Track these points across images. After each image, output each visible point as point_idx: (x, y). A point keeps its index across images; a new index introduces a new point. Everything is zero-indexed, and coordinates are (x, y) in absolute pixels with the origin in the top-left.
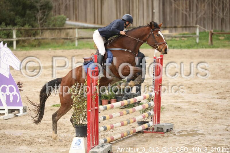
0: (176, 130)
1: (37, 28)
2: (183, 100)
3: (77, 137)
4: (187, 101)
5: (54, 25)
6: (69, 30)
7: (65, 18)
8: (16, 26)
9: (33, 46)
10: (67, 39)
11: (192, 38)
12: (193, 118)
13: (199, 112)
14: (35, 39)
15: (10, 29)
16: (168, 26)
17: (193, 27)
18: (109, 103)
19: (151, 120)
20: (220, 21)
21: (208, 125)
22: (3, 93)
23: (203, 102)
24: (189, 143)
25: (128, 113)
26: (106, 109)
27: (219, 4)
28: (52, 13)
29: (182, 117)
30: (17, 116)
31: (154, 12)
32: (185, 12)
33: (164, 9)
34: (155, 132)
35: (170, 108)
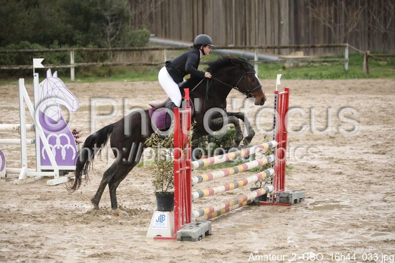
0: (309, 201)
1: (105, 49)
2: (322, 157)
3: (159, 210)
4: (327, 157)
5: (132, 45)
6: (153, 52)
7: (148, 34)
8: (75, 46)
9: (100, 76)
10: (151, 65)
11: (338, 63)
12: (334, 183)
13: (344, 174)
14: (103, 65)
15: (66, 51)
20: (381, 37)
21: (357, 193)
22: (51, 146)
23: (351, 159)
24: (327, 220)
27: (379, 12)
28: (128, 27)
29: (318, 181)
31: (282, 25)
32: (328, 25)
33: (296, 19)
34: (277, 204)
35: (301, 168)
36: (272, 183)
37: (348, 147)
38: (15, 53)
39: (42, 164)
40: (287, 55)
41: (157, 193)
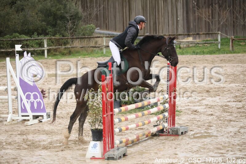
1: (66, 37)
2: (201, 104)
3: (93, 141)
4: (204, 104)
5: (84, 35)
6: (97, 39)
7: (94, 28)
8: (47, 36)
9: (63, 55)
10: (96, 47)
11: (214, 44)
12: (207, 121)
13: (214, 115)
14: (65, 48)
15: (42, 39)
20: (242, 28)
21: (221, 127)
22: (28, 100)
23: (219, 106)
24: (202, 145)
26: (121, 111)
27: (240, 12)
28: (81, 23)
29: (198, 120)
30: (42, 122)
31: (179, 20)
32: (207, 20)
33: (187, 17)
34: (170, 135)
35: (187, 111)
36: (167, 121)
37: (218, 98)
38: (9, 41)
39: (22, 112)
40: (182, 40)
41: (92, 129)
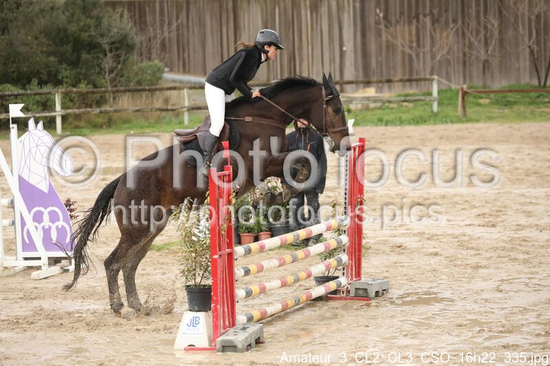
0: (395, 293)
1: (103, 89)
2: (408, 232)
3: (190, 310)
4: (416, 232)
5: (139, 83)
6: (169, 93)
7: (162, 68)
8: (61, 86)
9: (96, 127)
10: (166, 110)
11: (424, 102)
12: (428, 268)
13: (441, 255)
14: (101, 112)
15: (49, 93)
16: (374, 79)
17: (426, 80)
18: (256, 239)
19: (344, 273)
20: (482, 66)
21: (460, 281)
22: (37, 224)
23: (448, 235)
24: (422, 319)
25: (295, 260)
26: (249, 252)
27: (478, 32)
28: (134, 57)
29: (406, 265)
30: (68, 270)
31: (345, 51)
32: (407, 50)
33: (364, 44)
34: (352, 299)
35: (381, 247)
37: (444, 218)
39: (24, 250)
40: (353, 93)
41: (187, 286)
